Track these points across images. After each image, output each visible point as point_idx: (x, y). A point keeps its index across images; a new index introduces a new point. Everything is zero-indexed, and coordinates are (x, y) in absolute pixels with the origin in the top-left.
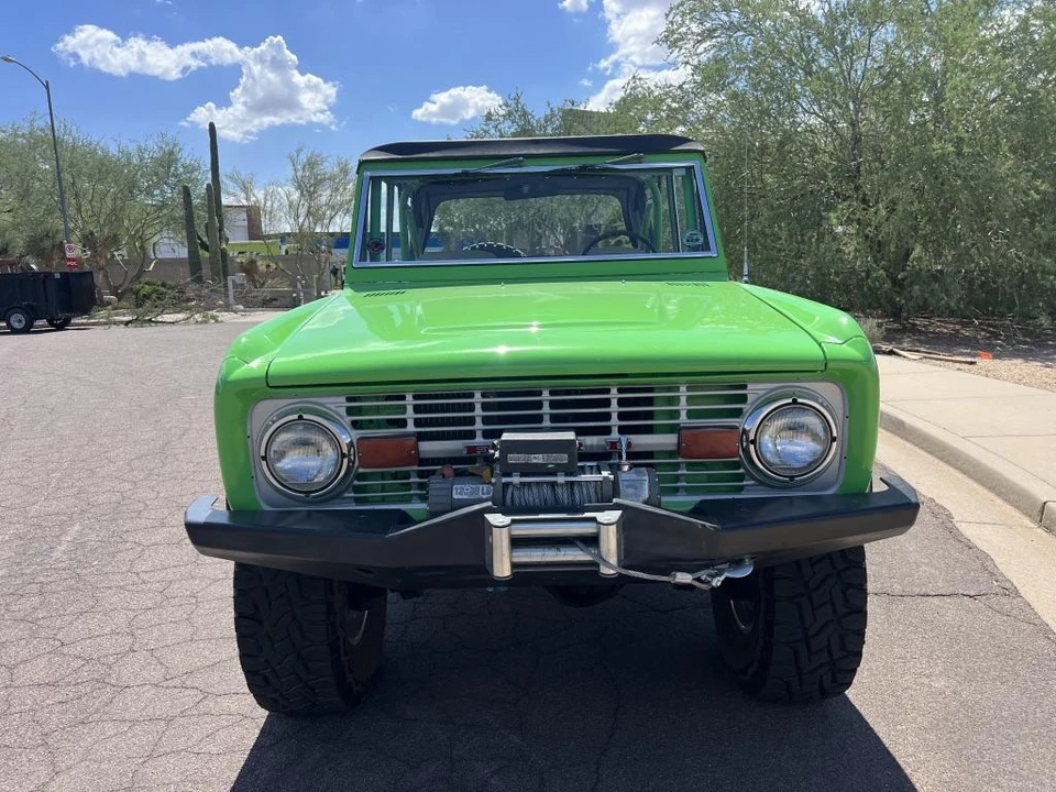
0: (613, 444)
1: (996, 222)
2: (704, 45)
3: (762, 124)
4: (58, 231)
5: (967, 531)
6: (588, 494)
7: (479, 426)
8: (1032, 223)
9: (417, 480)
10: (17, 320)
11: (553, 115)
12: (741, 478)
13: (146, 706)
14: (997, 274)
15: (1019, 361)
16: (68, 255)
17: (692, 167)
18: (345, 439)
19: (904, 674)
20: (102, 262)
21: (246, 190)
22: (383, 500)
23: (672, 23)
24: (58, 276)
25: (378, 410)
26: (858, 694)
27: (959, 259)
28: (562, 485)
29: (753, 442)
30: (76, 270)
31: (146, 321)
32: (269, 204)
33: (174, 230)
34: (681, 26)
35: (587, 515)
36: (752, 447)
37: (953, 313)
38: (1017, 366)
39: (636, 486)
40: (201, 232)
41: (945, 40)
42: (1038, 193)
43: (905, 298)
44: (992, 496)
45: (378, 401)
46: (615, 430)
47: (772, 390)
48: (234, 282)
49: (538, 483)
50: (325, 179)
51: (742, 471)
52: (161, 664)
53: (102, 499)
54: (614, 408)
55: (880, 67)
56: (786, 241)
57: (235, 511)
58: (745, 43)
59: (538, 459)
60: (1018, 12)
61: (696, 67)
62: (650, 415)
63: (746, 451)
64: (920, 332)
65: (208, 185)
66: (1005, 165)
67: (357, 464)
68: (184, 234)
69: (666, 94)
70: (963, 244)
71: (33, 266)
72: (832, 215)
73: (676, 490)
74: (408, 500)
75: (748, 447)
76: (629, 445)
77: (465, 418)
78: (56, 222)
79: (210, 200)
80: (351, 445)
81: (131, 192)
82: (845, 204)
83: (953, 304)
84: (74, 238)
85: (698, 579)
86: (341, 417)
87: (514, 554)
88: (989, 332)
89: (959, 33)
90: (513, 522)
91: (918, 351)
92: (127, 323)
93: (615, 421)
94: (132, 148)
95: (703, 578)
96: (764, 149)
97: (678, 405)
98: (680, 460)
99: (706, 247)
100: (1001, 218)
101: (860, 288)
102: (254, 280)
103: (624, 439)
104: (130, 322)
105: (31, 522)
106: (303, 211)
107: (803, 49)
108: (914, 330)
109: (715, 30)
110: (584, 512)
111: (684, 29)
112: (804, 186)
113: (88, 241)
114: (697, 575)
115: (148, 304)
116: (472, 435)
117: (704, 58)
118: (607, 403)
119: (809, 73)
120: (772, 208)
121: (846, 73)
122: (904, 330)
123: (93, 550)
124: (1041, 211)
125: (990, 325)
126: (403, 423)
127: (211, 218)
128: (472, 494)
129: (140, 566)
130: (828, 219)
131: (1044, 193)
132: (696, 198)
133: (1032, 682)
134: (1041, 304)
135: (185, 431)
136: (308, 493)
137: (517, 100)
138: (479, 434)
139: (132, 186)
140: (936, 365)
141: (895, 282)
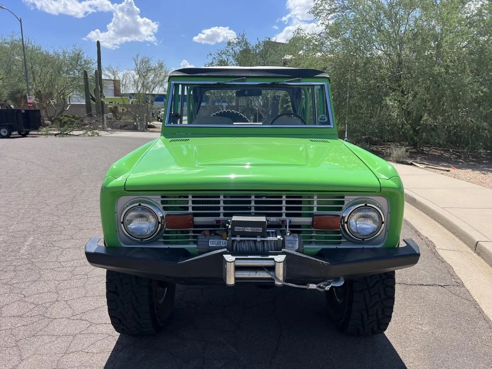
0: (283, 221)
1: (462, 105)
2: (331, 15)
3: (357, 54)
4: (24, 90)
5: (442, 253)
6: (271, 246)
7: (222, 211)
8: (479, 106)
9: (192, 234)
10: (4, 132)
11: (259, 44)
12: (340, 238)
13: (64, 328)
14: (462, 129)
15: (469, 170)
16: (29, 101)
17: (324, 85)
18: (160, 215)
19: (410, 323)
20: (45, 105)
21: (114, 74)
22: (177, 243)
23: (316, 4)
24: (23, 111)
25: (175, 202)
26: (390, 333)
27: (444, 121)
28: (259, 242)
29: (346, 223)
30: (32, 109)
31: (65, 134)
32: (124, 81)
33: (79, 91)
34: (321, 6)
35: (270, 257)
36: (346, 225)
37: (440, 146)
38: (468, 173)
39: (292, 243)
40: (92, 92)
41: (443, 19)
42: (482, 92)
43: (419, 139)
44: (454, 237)
45: (175, 198)
46: (284, 215)
47: (356, 199)
48: (107, 117)
49: (248, 241)
50: (151, 69)
51: (341, 235)
52: (71, 308)
53: (44, 224)
54: (284, 204)
55: (413, 30)
56: (366, 110)
57: (108, 247)
58: (350, 15)
59: (249, 229)
60: (477, 6)
61: (327, 26)
62: (300, 209)
63: (343, 226)
64: (425, 154)
65: (96, 70)
66: (468, 80)
67: (165, 226)
68: (84, 93)
69: (312, 38)
70: (446, 114)
71: (12, 106)
72: (387, 98)
73: (310, 243)
74: (188, 243)
75: (344, 224)
76: (290, 222)
77: (216, 207)
78: (23, 85)
79: (96, 77)
80: (162, 218)
81: (59, 73)
82: (394, 93)
83: (441, 142)
84: (31, 93)
85: (320, 287)
86: (158, 205)
87: (236, 273)
88: (457, 155)
89: (449, 16)
90: (236, 259)
91: (424, 164)
92: (56, 135)
93: (284, 211)
94: (60, 52)
95: (322, 286)
96: (357, 65)
97: (313, 204)
98: (313, 229)
99: (328, 123)
100: (465, 103)
101: (399, 132)
102: (116, 116)
103: (288, 219)
104: (57, 134)
105: (10, 234)
106: (140, 85)
107: (377, 19)
108: (422, 153)
109: (336, 9)
110: (268, 255)
111: (322, 8)
112: (375, 84)
113: (38, 95)
114: (319, 285)
115: (66, 126)
116: (218, 215)
117: (331, 22)
118: (281, 202)
119: (379, 31)
120: (359, 94)
121: (396, 32)
122: (417, 153)
123: (39, 250)
124: (483, 100)
125: (457, 152)
126: (187, 208)
127: (97, 86)
128: (217, 244)
129: (61, 259)
130: (385, 100)
131: (485, 92)
132: (325, 101)
133: (468, 329)
134: (481, 144)
135: (83, 191)
136: (142, 239)
137: (243, 35)
138: (222, 214)
139: (59, 70)
140: (431, 171)
141: (415, 130)
